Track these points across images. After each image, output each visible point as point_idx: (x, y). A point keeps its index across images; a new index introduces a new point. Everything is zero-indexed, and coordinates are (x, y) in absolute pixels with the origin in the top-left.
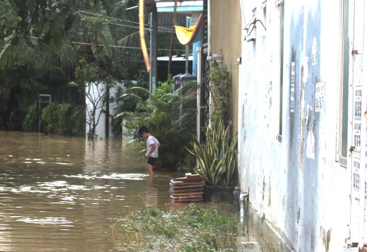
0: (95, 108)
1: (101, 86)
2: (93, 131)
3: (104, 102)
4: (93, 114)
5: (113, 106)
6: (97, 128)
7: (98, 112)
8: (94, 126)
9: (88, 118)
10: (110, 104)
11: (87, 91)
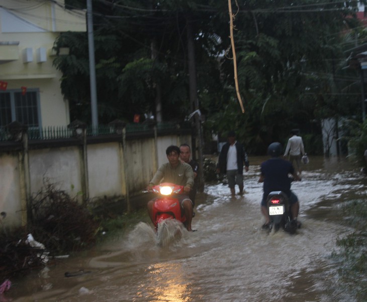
0: (329, 136)
1: (332, 121)
2: (328, 151)
3: (334, 131)
4: (328, 140)
5: (341, 133)
6: (331, 149)
7: (331, 138)
8: (329, 148)
9: (325, 143)
10: (339, 133)
11: (322, 124)
